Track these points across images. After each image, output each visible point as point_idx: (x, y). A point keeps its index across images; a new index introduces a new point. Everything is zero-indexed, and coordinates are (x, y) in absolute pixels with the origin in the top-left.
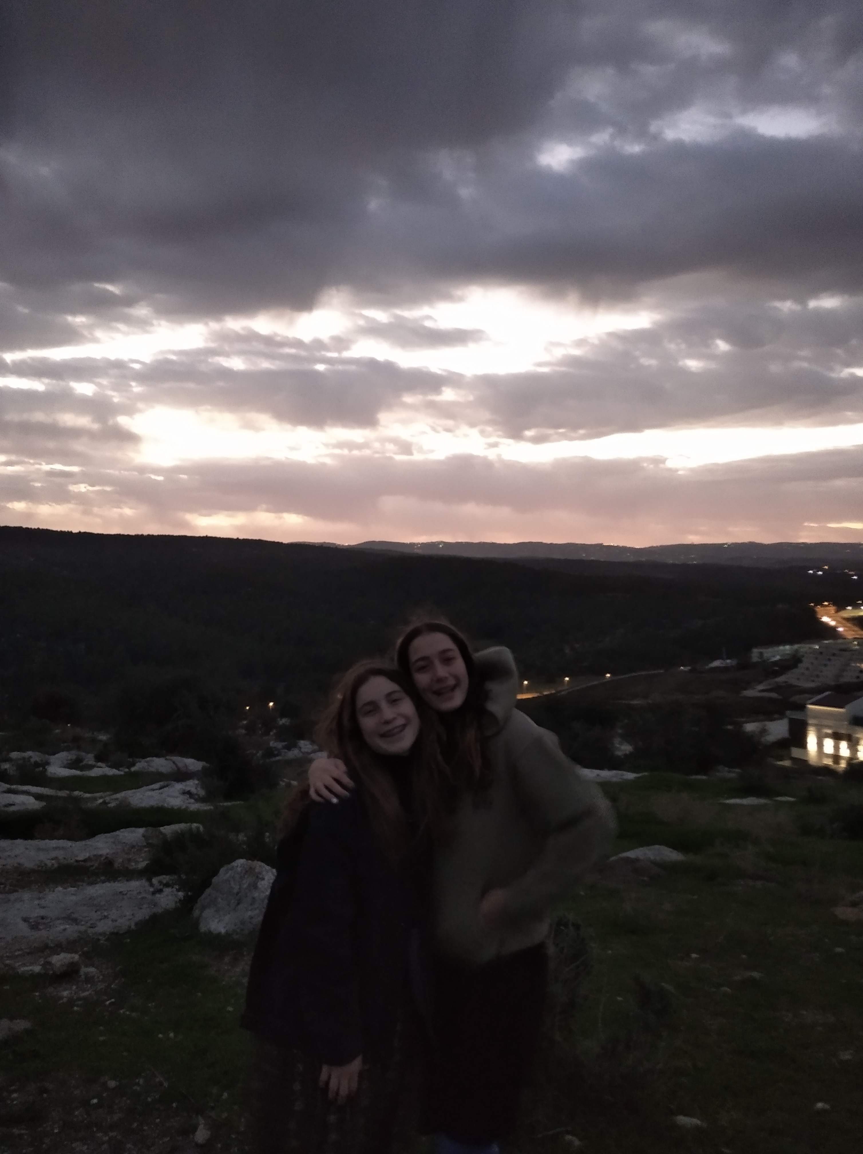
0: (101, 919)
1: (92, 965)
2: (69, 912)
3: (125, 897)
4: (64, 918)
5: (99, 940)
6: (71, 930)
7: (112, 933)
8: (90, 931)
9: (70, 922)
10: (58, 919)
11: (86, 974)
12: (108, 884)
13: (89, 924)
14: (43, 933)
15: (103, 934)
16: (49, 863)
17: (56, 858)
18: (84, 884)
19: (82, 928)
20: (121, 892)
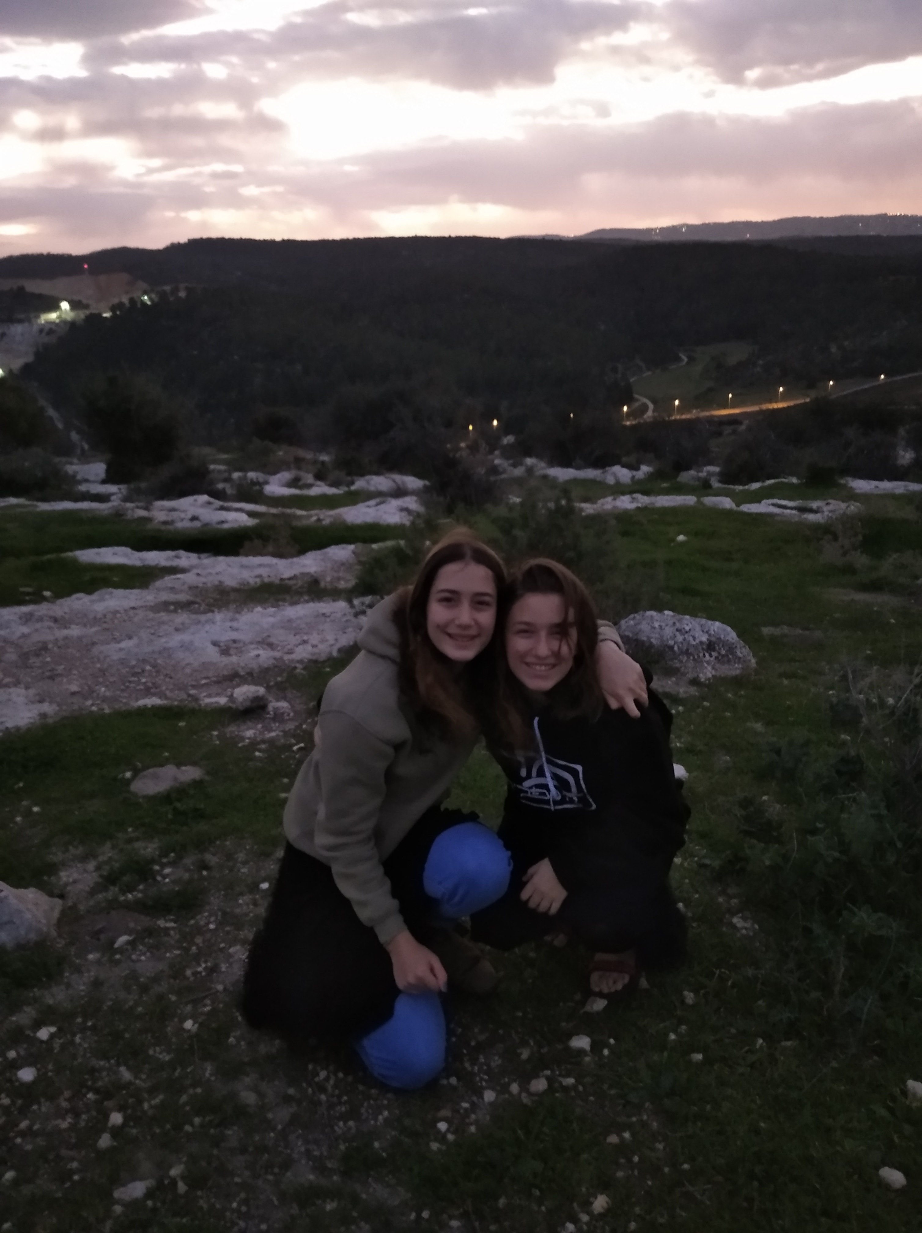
0: (300, 644)
1: (285, 698)
2: (265, 635)
3: (328, 620)
4: (258, 642)
5: (295, 668)
6: (265, 656)
7: (310, 661)
8: (286, 658)
9: (265, 646)
10: (252, 643)
11: (276, 709)
12: (312, 605)
13: (286, 650)
14: (234, 659)
15: (301, 661)
16: (252, 581)
17: (260, 576)
18: (287, 604)
19: (277, 654)
20: (324, 615)
